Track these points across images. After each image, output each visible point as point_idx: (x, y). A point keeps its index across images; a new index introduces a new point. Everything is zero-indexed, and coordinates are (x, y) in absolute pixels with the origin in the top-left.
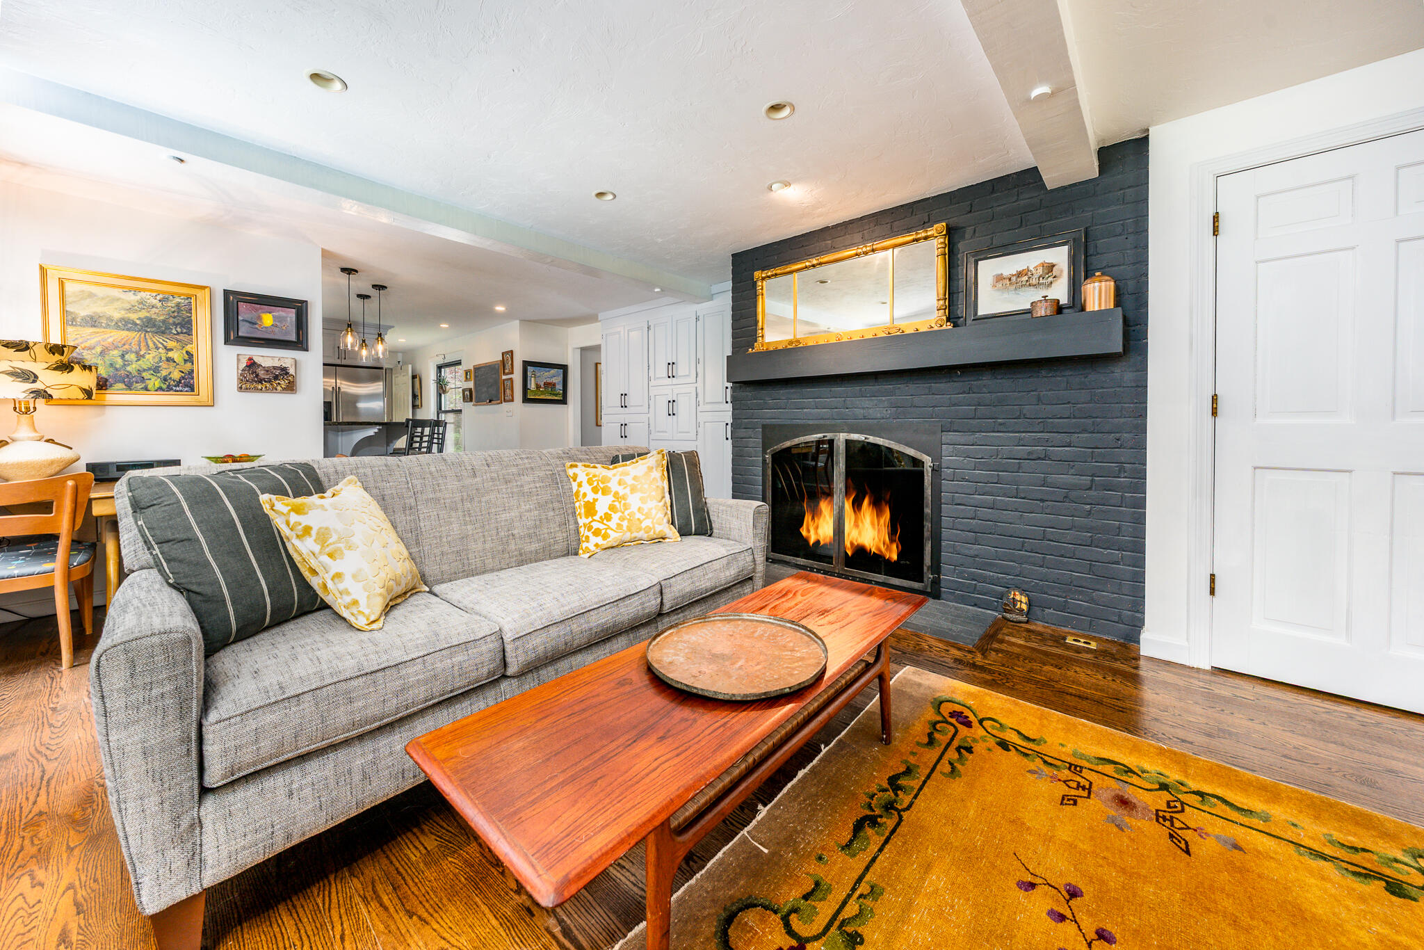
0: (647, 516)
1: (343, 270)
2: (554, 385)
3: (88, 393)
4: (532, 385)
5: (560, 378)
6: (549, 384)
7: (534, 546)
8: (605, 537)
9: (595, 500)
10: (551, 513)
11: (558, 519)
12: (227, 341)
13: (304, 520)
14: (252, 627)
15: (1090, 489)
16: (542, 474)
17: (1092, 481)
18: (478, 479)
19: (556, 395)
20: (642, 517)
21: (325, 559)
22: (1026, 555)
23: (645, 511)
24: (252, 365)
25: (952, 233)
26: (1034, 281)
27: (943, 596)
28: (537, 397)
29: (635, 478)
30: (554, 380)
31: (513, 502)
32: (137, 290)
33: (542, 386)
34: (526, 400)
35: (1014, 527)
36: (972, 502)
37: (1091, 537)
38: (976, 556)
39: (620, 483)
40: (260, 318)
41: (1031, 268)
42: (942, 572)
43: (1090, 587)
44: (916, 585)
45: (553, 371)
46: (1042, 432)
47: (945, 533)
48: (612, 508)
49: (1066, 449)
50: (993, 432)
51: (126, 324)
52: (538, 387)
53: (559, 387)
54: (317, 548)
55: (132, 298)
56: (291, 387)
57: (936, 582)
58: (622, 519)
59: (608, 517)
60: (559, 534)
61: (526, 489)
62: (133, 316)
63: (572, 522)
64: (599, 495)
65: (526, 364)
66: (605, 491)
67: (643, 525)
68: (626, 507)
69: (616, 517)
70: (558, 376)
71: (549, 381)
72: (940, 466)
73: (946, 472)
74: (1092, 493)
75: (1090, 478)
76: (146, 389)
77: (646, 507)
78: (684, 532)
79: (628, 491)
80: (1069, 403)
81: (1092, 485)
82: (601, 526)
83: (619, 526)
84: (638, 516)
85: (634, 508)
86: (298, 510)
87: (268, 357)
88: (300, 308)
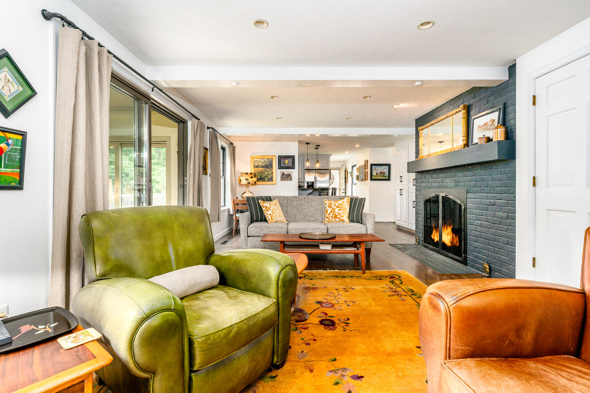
0: (340, 214)
1: (306, 143)
2: (384, 173)
3: (255, 182)
4: (374, 173)
5: (387, 170)
6: (382, 172)
7: (313, 219)
8: (329, 219)
9: (328, 209)
10: (318, 212)
11: (320, 213)
12: (279, 168)
13: (264, 205)
14: (257, 221)
15: (507, 219)
16: (318, 202)
17: (508, 215)
18: (301, 202)
19: (385, 177)
20: (338, 215)
21: (266, 211)
22: (490, 248)
23: (339, 213)
24: (283, 174)
25: (468, 109)
26: (488, 128)
27: (468, 264)
28: (376, 178)
29: (338, 204)
30: (384, 171)
31: (309, 208)
32: (263, 159)
33: (379, 173)
34: (372, 179)
35: (486, 235)
36: (475, 224)
37: (507, 240)
38: (476, 247)
39: (334, 205)
40: (285, 162)
41: (488, 122)
42: (468, 254)
43: (508, 263)
44: (460, 259)
45: (384, 167)
46: (494, 193)
47: (469, 237)
48: (331, 212)
49: (501, 201)
50: (481, 193)
51: (262, 167)
52: (377, 174)
53: (387, 174)
54: (265, 209)
55: (263, 160)
56: (291, 179)
57: (466, 258)
58: (333, 215)
59: (330, 214)
60: (319, 217)
61: (313, 205)
62: (263, 164)
63: (324, 215)
64: (329, 208)
65: (372, 165)
66: (331, 207)
67: (338, 217)
68: (335, 211)
69: (332, 214)
70: (386, 169)
71: (382, 171)
72: (466, 208)
73: (468, 210)
74: (508, 221)
75: (507, 214)
76: (265, 181)
77: (339, 212)
78: (352, 221)
79: (336, 207)
80: (501, 180)
81: (508, 217)
82: (328, 216)
83: (332, 216)
84: (337, 214)
85: (336, 212)
86: (264, 203)
87: (286, 171)
88: (293, 158)
